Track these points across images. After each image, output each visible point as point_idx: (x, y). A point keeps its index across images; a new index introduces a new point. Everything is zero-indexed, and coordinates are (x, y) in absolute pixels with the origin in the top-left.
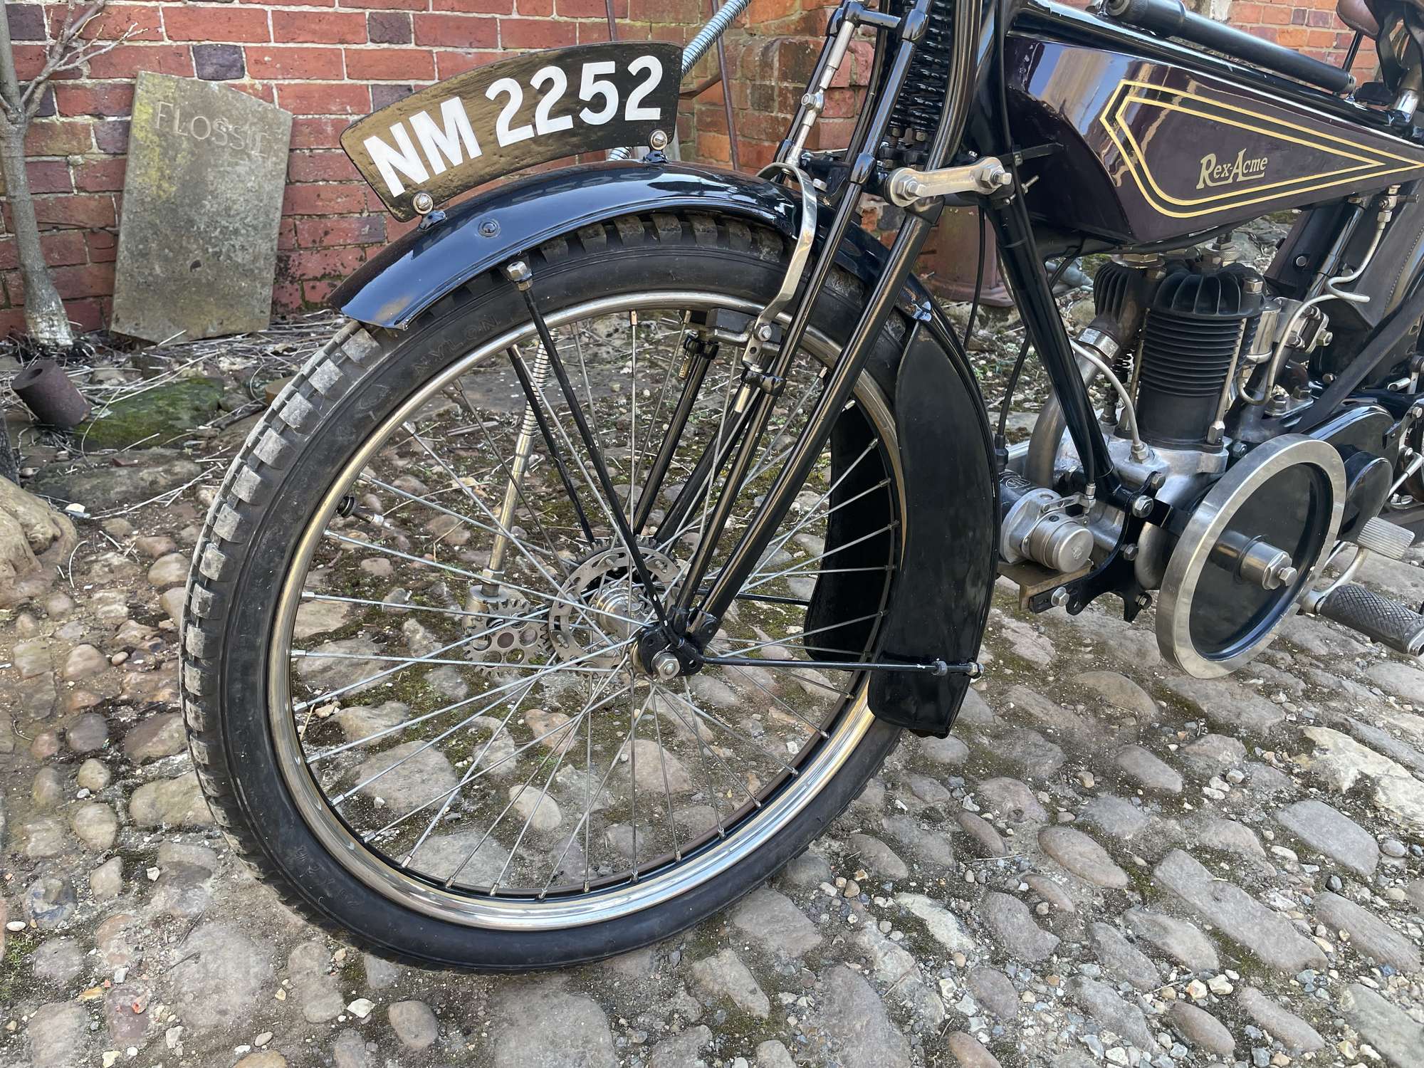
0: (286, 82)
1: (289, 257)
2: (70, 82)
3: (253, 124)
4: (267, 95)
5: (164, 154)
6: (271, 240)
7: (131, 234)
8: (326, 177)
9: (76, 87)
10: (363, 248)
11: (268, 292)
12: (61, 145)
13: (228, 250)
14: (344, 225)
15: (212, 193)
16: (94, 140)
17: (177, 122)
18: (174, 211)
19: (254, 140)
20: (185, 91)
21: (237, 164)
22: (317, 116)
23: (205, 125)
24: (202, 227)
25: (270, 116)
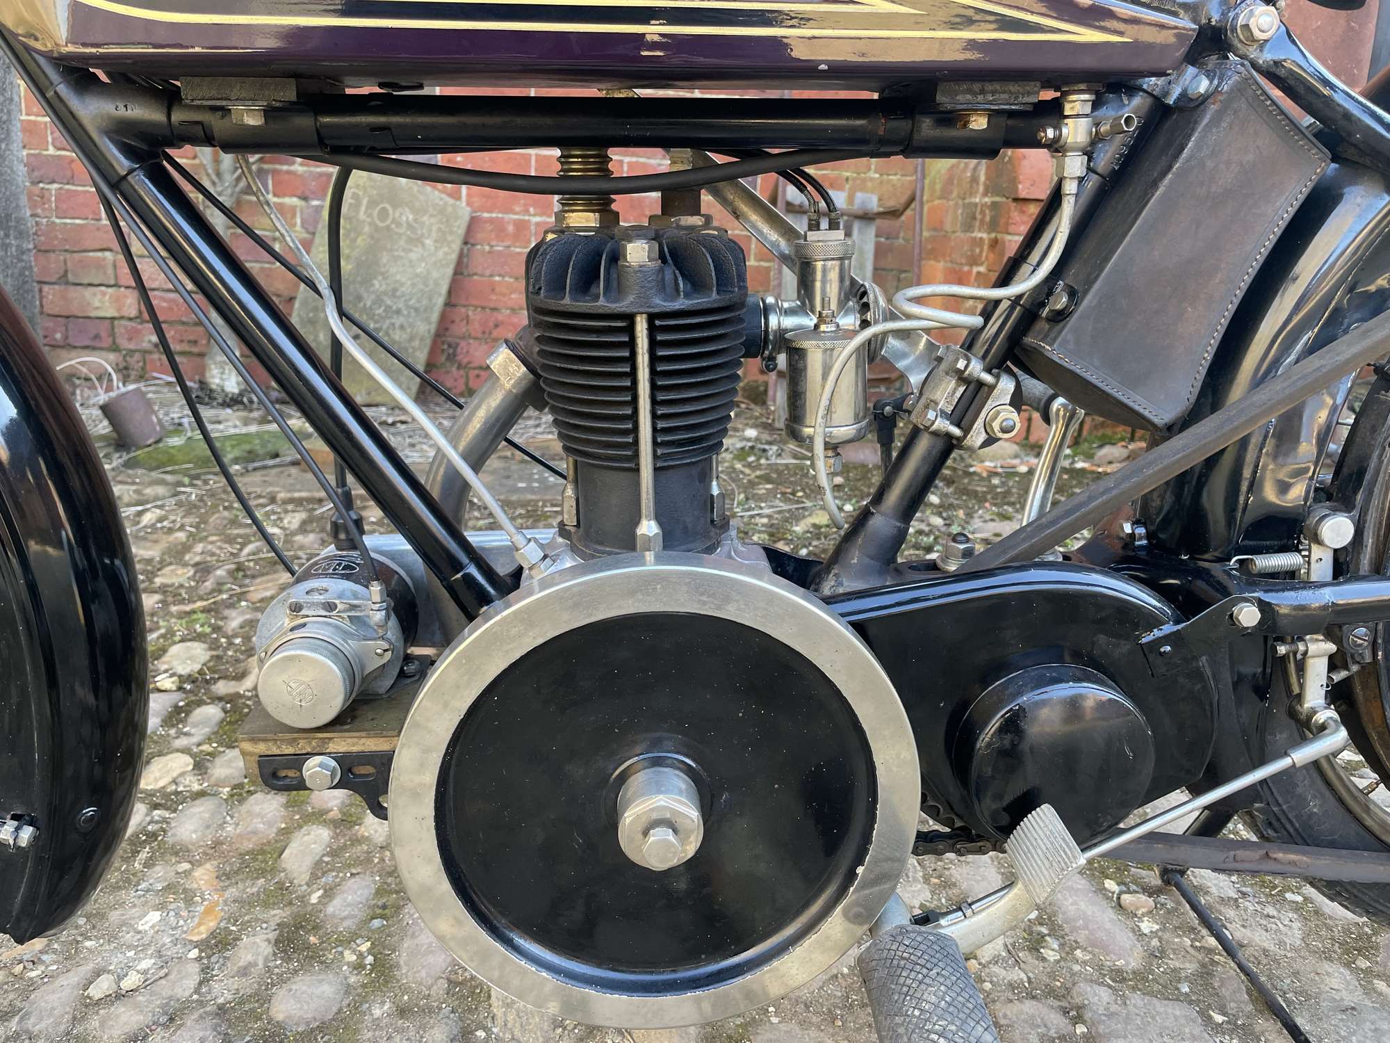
1: (458, 345)
2: (286, 169)
3: (432, 216)
6: (430, 323)
8: (503, 272)
9: (288, 172)
13: (388, 328)
14: (515, 319)
15: (382, 274)
16: (298, 221)
17: (363, 209)
19: (431, 230)
21: (411, 250)
22: (500, 215)
23: (387, 215)
24: (369, 304)
25: (450, 209)
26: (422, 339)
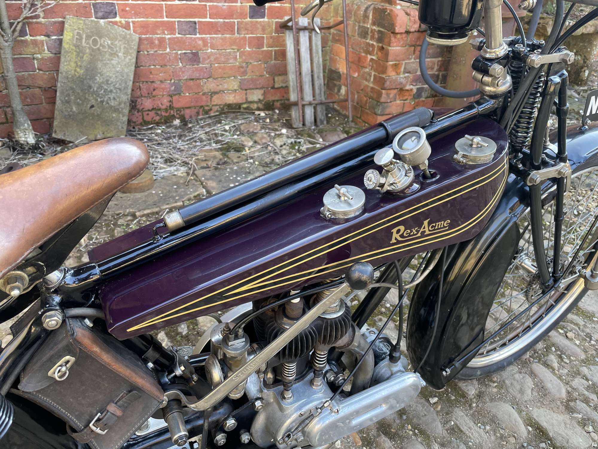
0: (137, 20)
1: (136, 101)
2: (34, 20)
3: (120, 41)
4: (127, 26)
5: (78, 55)
6: (128, 95)
7: (62, 93)
8: (155, 64)
9: (37, 23)
10: (171, 97)
11: (125, 119)
12: (30, 49)
13: (107, 100)
14: (163, 86)
15: (100, 73)
16: (46, 48)
17: (84, 40)
18: (82, 82)
19: (120, 48)
20: (88, 25)
21: (112, 60)
22: (151, 36)
23: (97, 41)
24: (95, 89)
25: (128, 36)
26: (125, 103)
